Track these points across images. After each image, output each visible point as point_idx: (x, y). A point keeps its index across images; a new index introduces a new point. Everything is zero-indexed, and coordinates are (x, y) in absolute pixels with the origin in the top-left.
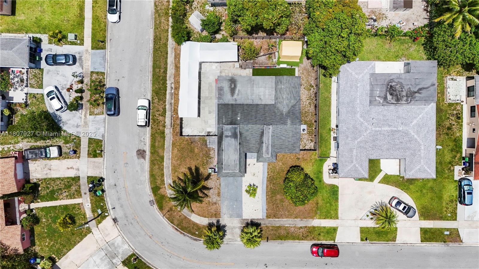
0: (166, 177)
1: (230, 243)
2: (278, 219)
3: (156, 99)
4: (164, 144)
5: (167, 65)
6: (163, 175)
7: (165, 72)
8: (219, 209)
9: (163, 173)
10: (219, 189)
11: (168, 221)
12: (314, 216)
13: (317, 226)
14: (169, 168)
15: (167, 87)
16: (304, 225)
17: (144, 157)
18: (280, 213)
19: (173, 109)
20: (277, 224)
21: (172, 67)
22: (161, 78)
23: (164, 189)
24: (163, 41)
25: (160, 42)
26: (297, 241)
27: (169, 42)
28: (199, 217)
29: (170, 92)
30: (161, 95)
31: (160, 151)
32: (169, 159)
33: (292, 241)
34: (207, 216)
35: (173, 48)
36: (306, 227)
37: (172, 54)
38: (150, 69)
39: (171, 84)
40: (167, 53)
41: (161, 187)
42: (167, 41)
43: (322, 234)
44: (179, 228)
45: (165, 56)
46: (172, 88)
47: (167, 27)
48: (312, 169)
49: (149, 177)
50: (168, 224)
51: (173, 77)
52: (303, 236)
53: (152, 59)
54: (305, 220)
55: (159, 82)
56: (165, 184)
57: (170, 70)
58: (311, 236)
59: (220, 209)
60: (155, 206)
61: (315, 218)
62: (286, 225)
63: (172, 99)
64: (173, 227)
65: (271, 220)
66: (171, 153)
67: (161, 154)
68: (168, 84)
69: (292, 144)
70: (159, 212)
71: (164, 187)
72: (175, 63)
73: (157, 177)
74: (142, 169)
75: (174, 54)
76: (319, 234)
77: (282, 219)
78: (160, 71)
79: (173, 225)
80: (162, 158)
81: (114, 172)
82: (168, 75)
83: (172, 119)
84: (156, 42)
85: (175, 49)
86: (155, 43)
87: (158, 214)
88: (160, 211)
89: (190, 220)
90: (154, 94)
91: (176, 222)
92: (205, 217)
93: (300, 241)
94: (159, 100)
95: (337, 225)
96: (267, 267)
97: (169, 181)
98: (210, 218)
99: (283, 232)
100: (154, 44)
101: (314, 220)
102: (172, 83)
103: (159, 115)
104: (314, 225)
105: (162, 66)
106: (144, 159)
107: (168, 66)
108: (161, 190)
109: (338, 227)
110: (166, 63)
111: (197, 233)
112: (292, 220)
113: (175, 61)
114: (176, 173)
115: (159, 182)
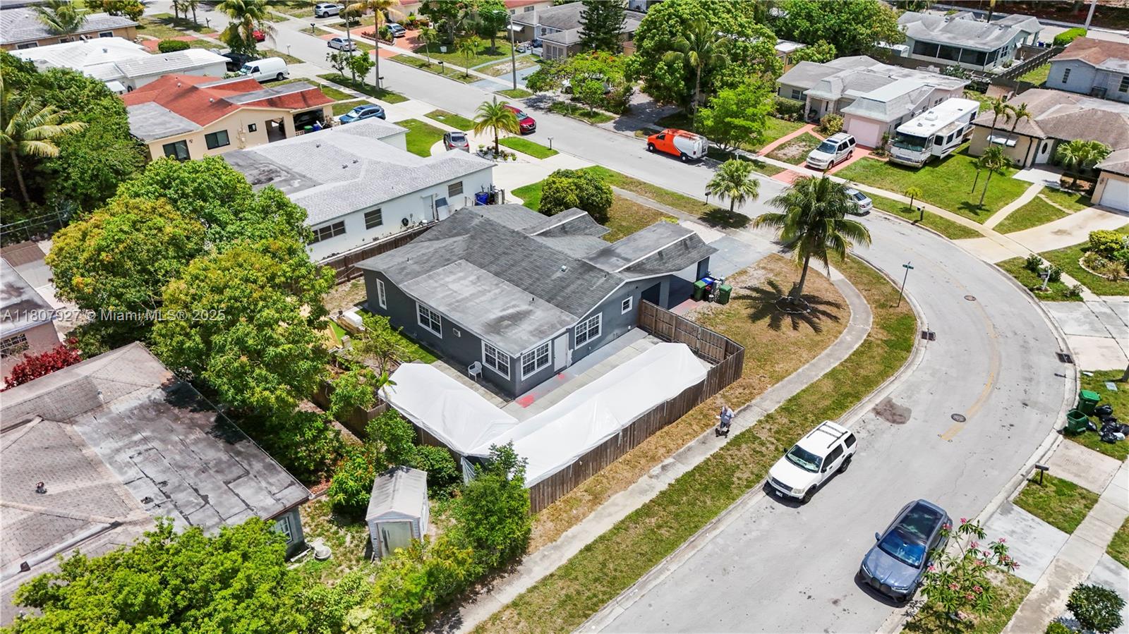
2: (659, 210)
3: (739, 479)
5: (623, 522)
6: (858, 353)
7: (646, 511)
8: (765, 261)
9: (853, 354)
11: (907, 298)
14: (829, 355)
15: (678, 481)
17: (890, 404)
18: (646, 212)
20: (668, 207)
21: (612, 509)
22: (672, 508)
23: (874, 335)
24: (563, 588)
25: (578, 593)
27: (548, 573)
29: (679, 465)
30: (715, 476)
31: (827, 388)
32: (814, 365)
35: (556, 548)
37: (574, 537)
38: (687, 557)
39: (657, 477)
40: (588, 548)
42: (552, 575)
44: (886, 280)
45: (601, 547)
46: (664, 468)
47: (507, 613)
49: (902, 369)
51: (633, 485)
53: (655, 570)
55: (692, 504)
56: (866, 340)
57: (625, 506)
59: (763, 260)
60: (922, 327)
62: (654, 202)
63: (689, 449)
65: (674, 214)
66: (800, 370)
67: (830, 382)
68: (668, 481)
70: (920, 316)
71: (872, 338)
72: (591, 510)
73: (878, 358)
74: (912, 390)
75: (570, 532)
77: (652, 207)
78: (659, 527)
79: (898, 288)
80: (832, 375)
81: (1012, 425)
82: (646, 499)
84: (590, 603)
85: (553, 540)
86: (596, 605)
87: (923, 316)
88: (917, 316)
90: (735, 491)
91: (888, 289)
94: (730, 471)
100: (603, 601)
102: (651, 477)
103: (763, 444)
105: (636, 532)
106: (891, 401)
107: (621, 516)
108: (884, 338)
110: (619, 528)
113: (584, 515)
114: (818, 339)
115: (880, 350)
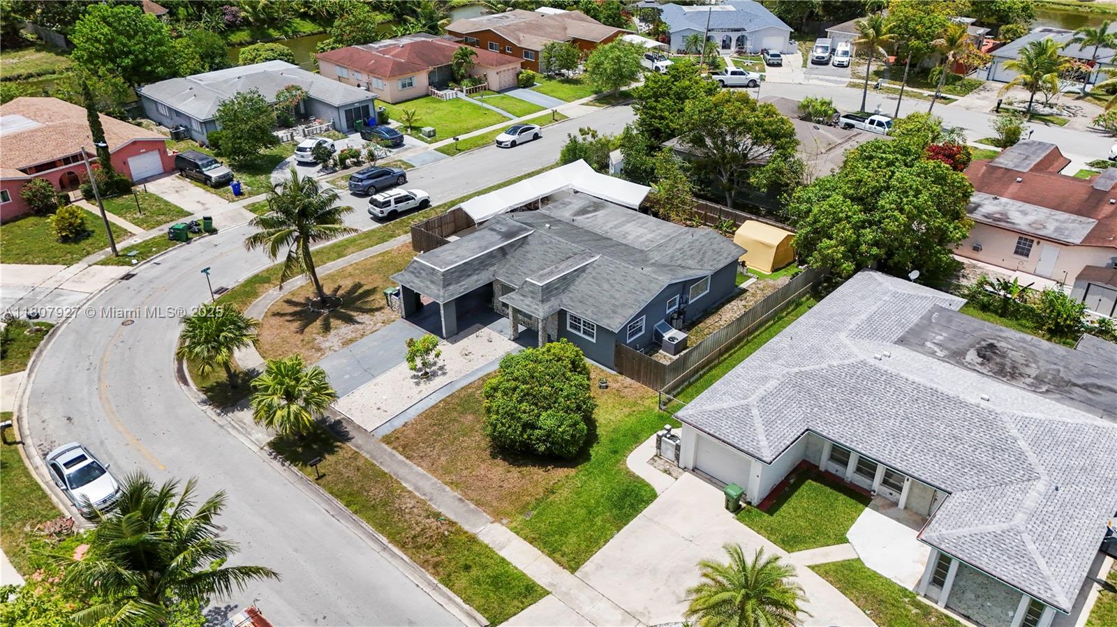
1: (230, 430)
2: (404, 459)
4: (371, 246)
12: (507, 515)
13: (486, 542)
16: (453, 518)
18: (429, 449)
20: (388, 467)
23: (272, 286)
26: (385, 540)
28: (254, 350)
31: (353, 249)
32: (349, 262)
33: (370, 528)
36: (452, 523)
41: (274, 282)
43: (475, 572)
48: (619, 418)
52: (415, 537)
54: (472, 506)
58: (439, 555)
60: (216, 297)
61: (504, 521)
62: (406, 481)
65: (385, 450)
66: (363, 259)
67: (346, 253)
69: (614, 305)
76: (467, 568)
77: (415, 466)
81: (244, 235)
92: (263, 357)
93: (390, 546)
95: (551, 585)
97: (299, 282)
99: (377, 492)
101: (497, 525)
104: (482, 538)
108: (265, 284)
109: (548, 593)
112: (435, 484)
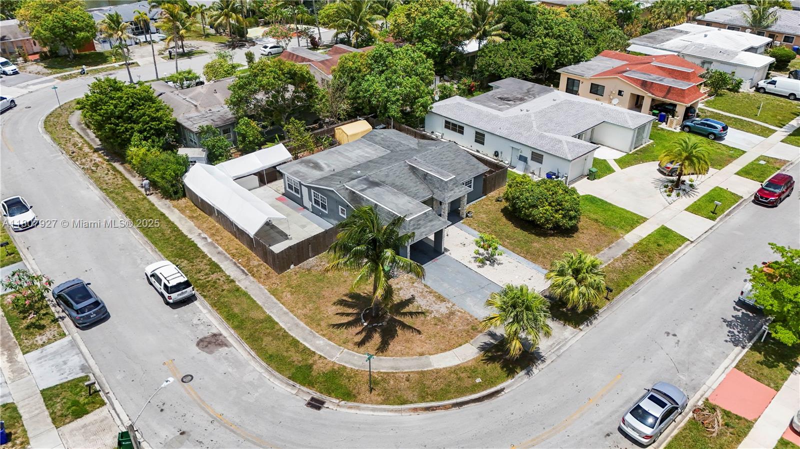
0: (305, 340)
4: (254, 302)
5: (173, 224)
6: (295, 343)
7: (176, 230)
8: (469, 318)
9: (294, 339)
10: (431, 293)
11: (391, 407)
12: (618, 234)
13: (638, 240)
14: (297, 325)
15: (193, 241)
16: (625, 250)
17: (224, 344)
19: (229, 256)
21: (184, 222)
22: (173, 238)
23: (321, 361)
24: (145, 208)
25: (140, 212)
26: (649, 272)
28: (447, 353)
29: (205, 243)
30: (189, 254)
31: (254, 314)
32: (285, 313)
33: (643, 277)
34: (460, 341)
35: (169, 207)
36: (629, 250)
37: (172, 211)
38: (141, 240)
39: (199, 235)
40: (163, 215)
41: (311, 362)
42: (154, 206)
43: (661, 243)
44: (431, 401)
45: (161, 217)
46: (204, 238)
49: (264, 364)
50: (396, 414)
51: (197, 228)
52: (645, 262)
55: (173, 244)
56: (314, 353)
57: (184, 225)
59: (471, 316)
60: (331, 403)
61: (622, 235)
63: (217, 248)
64: (415, 410)
66: (281, 305)
67: (262, 317)
68: (193, 238)
69: (466, 164)
70: (350, 408)
71: (316, 358)
73: (285, 354)
74: (237, 363)
75: (176, 210)
76: (659, 245)
78: (163, 234)
79: (412, 406)
80: (269, 319)
81: (162, 410)
82: (184, 231)
83: (239, 267)
85: (174, 206)
87: (353, 411)
88: (350, 404)
89: (438, 371)
91: (409, 395)
92: (460, 345)
93: (653, 270)
94: (191, 259)
95: (659, 225)
96: (675, 335)
97: (318, 342)
98: (472, 341)
99: (613, 276)
101: (625, 237)
105: (165, 227)
106: (226, 345)
107: (177, 223)
108: (315, 367)
109: (664, 225)
111: (478, 380)
113: (184, 214)
114: (322, 323)
115: (296, 357)
